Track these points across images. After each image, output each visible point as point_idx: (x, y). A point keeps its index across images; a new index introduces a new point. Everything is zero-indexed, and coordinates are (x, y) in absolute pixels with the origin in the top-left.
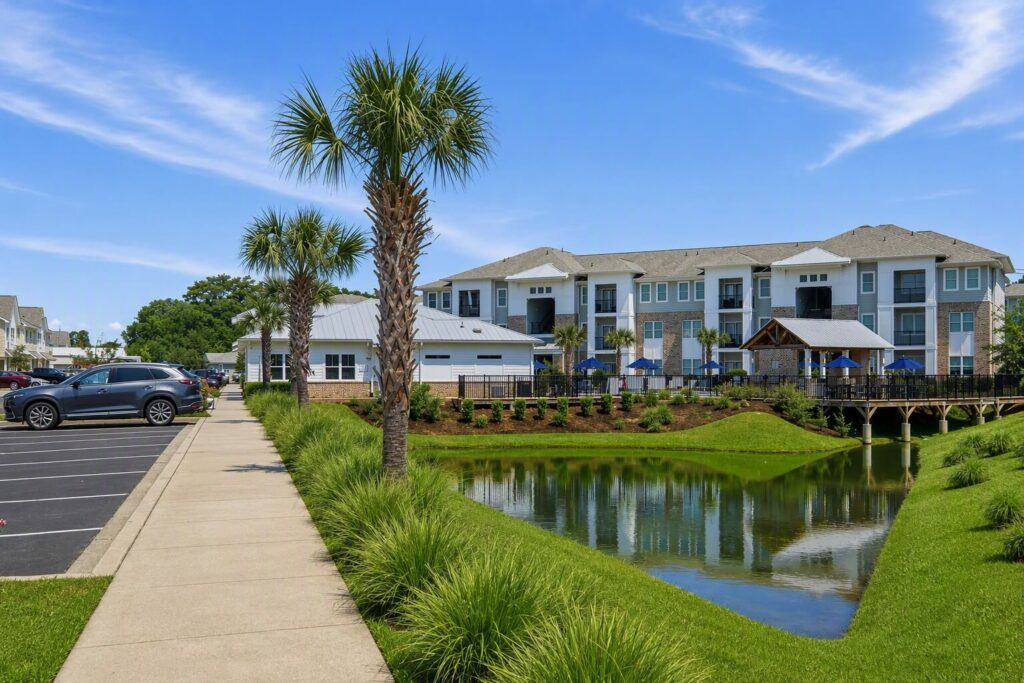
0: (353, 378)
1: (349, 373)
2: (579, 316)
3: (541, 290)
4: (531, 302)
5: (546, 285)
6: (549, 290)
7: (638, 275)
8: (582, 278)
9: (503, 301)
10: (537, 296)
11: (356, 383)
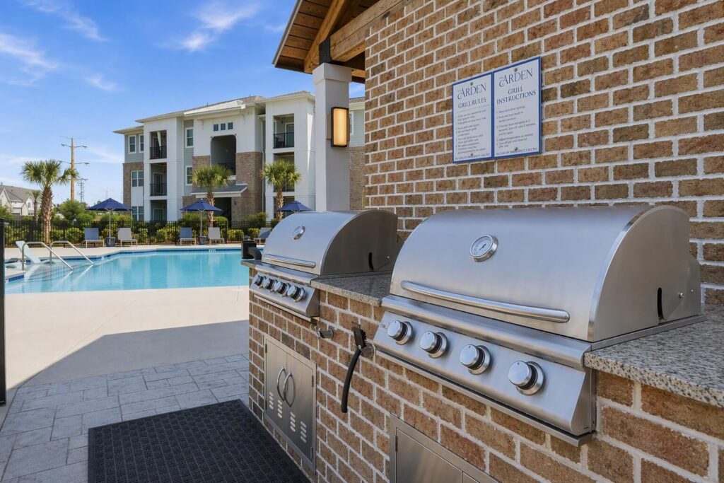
2: (260, 156)
3: (223, 127)
4: (214, 140)
5: (223, 120)
6: (231, 126)
9: (190, 142)
10: (220, 133)
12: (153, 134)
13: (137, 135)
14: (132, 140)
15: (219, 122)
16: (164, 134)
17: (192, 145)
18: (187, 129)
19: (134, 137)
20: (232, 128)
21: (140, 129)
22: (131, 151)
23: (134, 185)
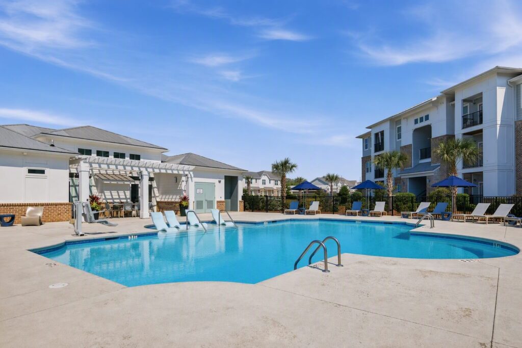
3: (421, 120)
4: (415, 132)
5: (425, 112)
10: (420, 125)
12: (377, 135)
14: (366, 141)
15: (418, 117)
16: (382, 133)
17: (401, 138)
18: (397, 127)
19: (367, 139)
20: (428, 119)
21: (369, 133)
22: (366, 148)
23: (368, 172)
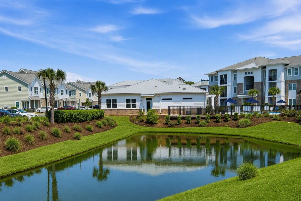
0: (136, 108)
1: (134, 106)
2: (263, 83)
3: (249, 73)
4: (245, 78)
5: (251, 71)
6: (252, 73)
7: (287, 65)
8: (264, 67)
9: (235, 78)
10: (248, 75)
11: (137, 109)
13: (214, 76)
14: (212, 77)
15: (247, 72)
17: (236, 79)
18: (234, 74)
19: (213, 77)
21: (216, 74)
22: (211, 81)
